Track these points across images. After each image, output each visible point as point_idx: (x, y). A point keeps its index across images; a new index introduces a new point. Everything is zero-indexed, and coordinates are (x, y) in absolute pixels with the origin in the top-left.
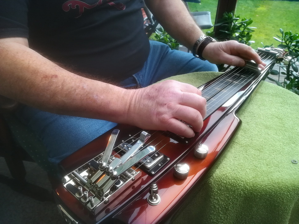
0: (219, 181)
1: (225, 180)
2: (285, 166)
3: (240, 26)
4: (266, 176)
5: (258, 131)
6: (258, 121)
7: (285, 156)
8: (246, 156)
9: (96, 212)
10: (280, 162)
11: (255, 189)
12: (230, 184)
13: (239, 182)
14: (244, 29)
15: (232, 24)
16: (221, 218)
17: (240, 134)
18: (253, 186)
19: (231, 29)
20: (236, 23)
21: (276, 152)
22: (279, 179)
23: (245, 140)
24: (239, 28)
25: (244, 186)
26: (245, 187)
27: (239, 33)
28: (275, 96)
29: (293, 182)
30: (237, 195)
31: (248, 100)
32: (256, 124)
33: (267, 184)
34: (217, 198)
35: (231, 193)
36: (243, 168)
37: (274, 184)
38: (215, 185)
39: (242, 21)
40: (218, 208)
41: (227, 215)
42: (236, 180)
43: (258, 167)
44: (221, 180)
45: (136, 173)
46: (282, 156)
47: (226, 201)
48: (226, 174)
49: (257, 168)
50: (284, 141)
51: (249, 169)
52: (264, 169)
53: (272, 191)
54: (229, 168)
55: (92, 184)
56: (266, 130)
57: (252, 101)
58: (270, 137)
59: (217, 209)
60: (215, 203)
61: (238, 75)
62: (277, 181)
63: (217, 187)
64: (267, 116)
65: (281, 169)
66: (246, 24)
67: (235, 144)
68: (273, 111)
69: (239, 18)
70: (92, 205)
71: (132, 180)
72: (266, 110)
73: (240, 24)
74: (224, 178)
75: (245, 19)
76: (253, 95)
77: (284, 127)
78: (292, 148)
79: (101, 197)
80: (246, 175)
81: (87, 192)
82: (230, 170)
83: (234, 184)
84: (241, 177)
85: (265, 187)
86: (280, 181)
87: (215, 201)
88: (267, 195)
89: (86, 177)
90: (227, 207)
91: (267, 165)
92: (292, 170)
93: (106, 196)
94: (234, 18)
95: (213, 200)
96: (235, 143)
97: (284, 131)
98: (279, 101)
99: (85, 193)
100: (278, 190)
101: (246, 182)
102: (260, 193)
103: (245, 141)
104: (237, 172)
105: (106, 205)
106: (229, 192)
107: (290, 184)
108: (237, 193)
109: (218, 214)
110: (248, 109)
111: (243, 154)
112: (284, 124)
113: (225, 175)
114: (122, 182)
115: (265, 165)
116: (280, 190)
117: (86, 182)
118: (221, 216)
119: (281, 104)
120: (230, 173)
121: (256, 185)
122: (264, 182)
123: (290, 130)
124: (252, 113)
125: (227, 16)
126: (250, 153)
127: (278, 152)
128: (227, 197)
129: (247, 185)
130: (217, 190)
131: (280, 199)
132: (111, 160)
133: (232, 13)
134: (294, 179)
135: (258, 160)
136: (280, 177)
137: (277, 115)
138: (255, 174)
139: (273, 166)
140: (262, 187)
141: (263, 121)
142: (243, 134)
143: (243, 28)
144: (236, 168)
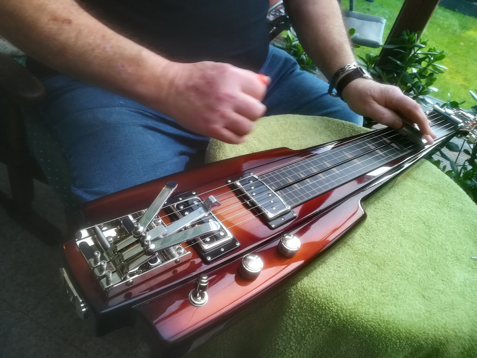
0: (303, 294)
1: (312, 297)
2: (407, 300)
3: (423, 59)
4: (373, 308)
5: (388, 237)
6: (394, 220)
7: (414, 285)
8: (356, 269)
9: (111, 294)
10: (402, 292)
11: (351, 321)
12: (318, 304)
13: (331, 305)
14: (428, 66)
15: (410, 52)
16: (291, 347)
17: (360, 232)
18: (350, 316)
19: (407, 60)
20: (419, 52)
21: (402, 275)
22: (391, 317)
23: (363, 245)
24: (419, 62)
25: (336, 313)
26: (338, 314)
27: (418, 69)
28: (434, 188)
29: (410, 326)
30: (323, 322)
31: (390, 185)
32: (389, 225)
33: (370, 319)
34: (294, 318)
35: (315, 317)
36: (344, 286)
37: (382, 322)
38: (295, 299)
39: (429, 51)
40: (291, 333)
41: (301, 346)
42: (328, 300)
43: (367, 290)
44: (307, 295)
45: (184, 253)
46: (409, 284)
47: (305, 325)
48: (316, 288)
49: (365, 292)
50: (420, 262)
51: (353, 290)
52: (375, 296)
53: (375, 330)
54: (323, 280)
55: (116, 252)
56: (400, 238)
57: (397, 187)
58: (401, 251)
59: (289, 333)
60: (289, 323)
61: (388, 141)
62: (386, 319)
63: (298, 302)
64: (410, 216)
65: (400, 303)
66: (434, 58)
67: (347, 247)
68: (423, 211)
69: (424, 46)
70: (108, 282)
71: (176, 261)
72: (412, 208)
73: (425, 56)
74: (311, 293)
75: (435, 50)
76: (399, 178)
77: (430, 241)
78: (428, 277)
79: (124, 274)
80: (345, 297)
81: (106, 262)
82: (325, 283)
83: (323, 306)
84: (337, 299)
85: (366, 323)
86: (391, 320)
87: (289, 321)
88: (365, 334)
89: (111, 239)
90: (303, 335)
91: (382, 291)
92: (414, 309)
93: (132, 275)
94: (418, 43)
95: (287, 320)
96: (346, 245)
97: (427, 248)
98: (437, 199)
99: (103, 263)
100: (384, 331)
101: (341, 307)
102: (357, 329)
103: (363, 247)
104: (333, 289)
105: (128, 287)
106: (313, 315)
107: (404, 329)
108: (324, 319)
109: (288, 341)
110: (385, 198)
111: (353, 266)
112: (431, 236)
113: (315, 290)
114: (159, 261)
115: (379, 290)
116: (387, 333)
117: (109, 246)
118: (292, 343)
119: (439, 203)
120: (322, 288)
121: (355, 316)
122: (367, 314)
123: (437, 248)
124: (389, 206)
125: (407, 38)
126: (363, 266)
127: (405, 276)
128: (308, 320)
129: (342, 312)
130: (296, 307)
131: (383, 345)
132: (154, 225)
133: (416, 35)
134: (413, 323)
135: (371, 280)
136: (393, 314)
137: (425, 220)
138: (359, 299)
139: (389, 295)
140: (362, 322)
141: (401, 222)
142: (364, 234)
143: (427, 63)
144: (335, 283)
